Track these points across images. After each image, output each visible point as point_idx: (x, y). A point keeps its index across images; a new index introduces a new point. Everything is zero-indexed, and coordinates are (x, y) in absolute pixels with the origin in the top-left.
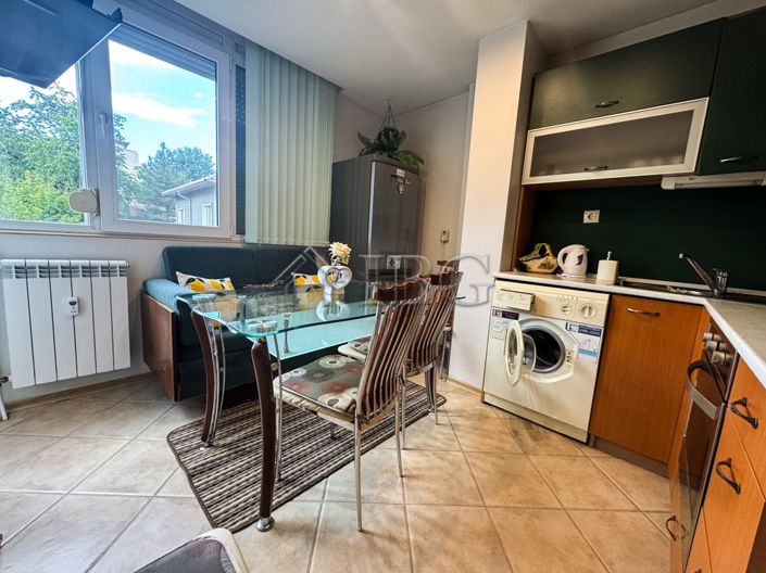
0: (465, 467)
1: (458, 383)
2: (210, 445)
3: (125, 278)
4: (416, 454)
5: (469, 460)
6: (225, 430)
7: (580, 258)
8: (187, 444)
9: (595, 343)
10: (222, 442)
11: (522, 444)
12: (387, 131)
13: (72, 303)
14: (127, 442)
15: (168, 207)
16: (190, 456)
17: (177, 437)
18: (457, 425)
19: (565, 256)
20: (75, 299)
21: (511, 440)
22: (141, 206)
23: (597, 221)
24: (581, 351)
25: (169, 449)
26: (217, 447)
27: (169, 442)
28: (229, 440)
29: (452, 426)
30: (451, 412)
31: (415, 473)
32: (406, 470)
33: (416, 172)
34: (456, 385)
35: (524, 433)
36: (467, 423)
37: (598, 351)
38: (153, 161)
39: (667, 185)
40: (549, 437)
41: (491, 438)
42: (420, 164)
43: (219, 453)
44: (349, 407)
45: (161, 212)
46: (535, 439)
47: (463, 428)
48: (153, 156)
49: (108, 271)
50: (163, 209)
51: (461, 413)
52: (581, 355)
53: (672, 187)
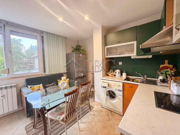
0: (95, 126)
1: (97, 102)
2: (35, 128)
3: (16, 88)
4: (84, 124)
5: (96, 124)
6: (40, 123)
7: (119, 73)
8: (30, 129)
9: (121, 93)
10: (38, 127)
11: (109, 118)
12: (77, 46)
13: (2, 96)
14: (15, 130)
15: (33, 60)
16: (30, 132)
17: (27, 127)
18: (95, 114)
19: (116, 72)
20: (3, 95)
21: (107, 117)
22: (27, 60)
23: (122, 64)
24: (119, 95)
25: (25, 131)
26: (37, 129)
27: (25, 129)
28: (40, 126)
29: (94, 115)
30: (94, 111)
31: (83, 129)
32: (81, 129)
33: (85, 54)
34: (96, 103)
35: (110, 115)
36: (98, 113)
37: (122, 95)
38: (29, 49)
39: (132, 58)
40: (115, 115)
41: (102, 117)
42: (86, 52)
43: (37, 130)
44: (63, 119)
45: (31, 61)
46: (112, 116)
47: (96, 115)
48: (29, 48)
49: (11, 87)
50: (32, 60)
51: (96, 111)
52: (119, 96)
53: (133, 58)
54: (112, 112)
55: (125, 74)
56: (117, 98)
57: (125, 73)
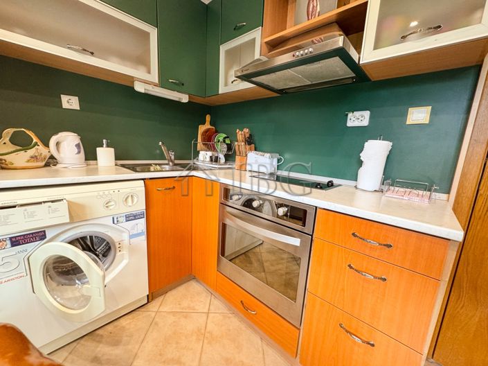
7: (78, 147)
9: (141, 224)
19: (58, 144)
23: (79, 107)
24: (132, 236)
39: (139, 88)
52: (132, 240)
53: (142, 90)
54: (100, 332)
55: (112, 150)
56: (118, 254)
57: (108, 146)
